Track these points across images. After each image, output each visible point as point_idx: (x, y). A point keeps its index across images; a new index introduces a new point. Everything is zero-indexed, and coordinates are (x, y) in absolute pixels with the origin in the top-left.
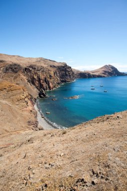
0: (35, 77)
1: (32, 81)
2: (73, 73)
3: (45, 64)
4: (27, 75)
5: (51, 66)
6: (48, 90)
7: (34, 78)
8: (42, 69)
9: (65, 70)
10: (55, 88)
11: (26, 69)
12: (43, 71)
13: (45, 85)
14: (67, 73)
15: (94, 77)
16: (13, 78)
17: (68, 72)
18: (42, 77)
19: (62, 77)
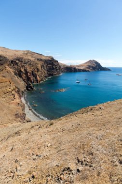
0: (22, 70)
1: (19, 74)
2: (60, 67)
3: (32, 57)
4: (13, 68)
5: (38, 60)
6: (35, 83)
7: (21, 71)
8: (29, 62)
9: (52, 64)
10: (42, 82)
11: (12, 61)
12: (30, 64)
13: (32, 78)
14: (54, 67)
15: (79, 71)
18: (29, 70)
19: (49, 70)
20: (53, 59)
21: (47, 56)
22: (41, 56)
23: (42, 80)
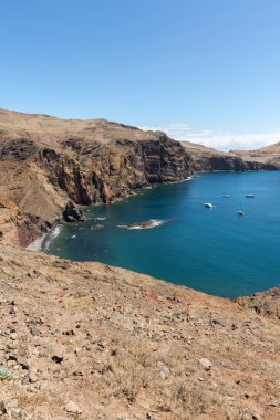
0: (68, 171)
1: (60, 181)
2: (188, 158)
3: (105, 137)
4: (48, 166)
5: (118, 142)
6: (98, 204)
7: (63, 174)
8: (94, 151)
9: (162, 152)
10: (119, 199)
11: (46, 151)
12: (97, 155)
13: (91, 190)
14: (166, 159)
15: (253, 167)
17: (170, 156)
18: (85, 172)
19: (151, 168)
20: (164, 138)
21: (150, 132)
22: (134, 131)
23: (118, 195)
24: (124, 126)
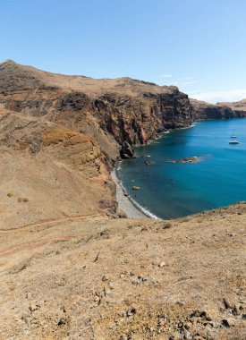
0: (114, 118)
1: (108, 126)
2: (192, 108)
3: (133, 91)
4: (98, 114)
5: (145, 95)
6: (137, 145)
7: (111, 121)
8: (127, 102)
9: (175, 103)
10: (151, 141)
11: (97, 102)
12: (130, 106)
13: (132, 133)
14: (178, 109)
15: (240, 115)
16: (73, 121)
17: (181, 106)
18: (127, 118)
19: (167, 117)
20: (177, 91)
21: (165, 87)
22: (152, 86)
23: (150, 138)
24: (144, 83)
